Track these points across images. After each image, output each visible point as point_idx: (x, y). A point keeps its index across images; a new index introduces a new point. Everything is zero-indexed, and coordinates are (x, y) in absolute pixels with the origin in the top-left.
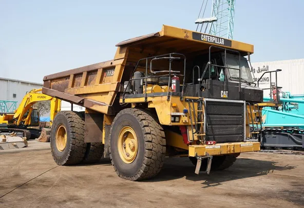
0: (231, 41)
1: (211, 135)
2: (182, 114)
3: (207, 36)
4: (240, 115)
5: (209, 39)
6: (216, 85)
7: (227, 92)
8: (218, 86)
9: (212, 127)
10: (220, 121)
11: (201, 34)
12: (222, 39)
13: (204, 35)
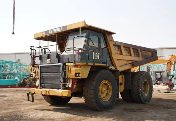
4: (60, 72)
5: (53, 31)
7: (50, 60)
8: (45, 57)
9: (43, 80)
10: (47, 76)
11: (49, 30)
12: (60, 27)
13: (50, 30)
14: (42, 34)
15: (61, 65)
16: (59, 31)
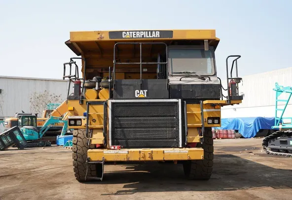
0: (172, 31)
1: (122, 139)
2: (82, 117)
3: (131, 33)
4: (174, 116)
5: (134, 35)
6: (127, 85)
7: (146, 91)
8: (131, 85)
9: (123, 131)
10: (136, 124)
11: (121, 32)
12: (155, 31)
13: (126, 32)
14: (99, 36)
15: (177, 103)
16: (150, 36)
